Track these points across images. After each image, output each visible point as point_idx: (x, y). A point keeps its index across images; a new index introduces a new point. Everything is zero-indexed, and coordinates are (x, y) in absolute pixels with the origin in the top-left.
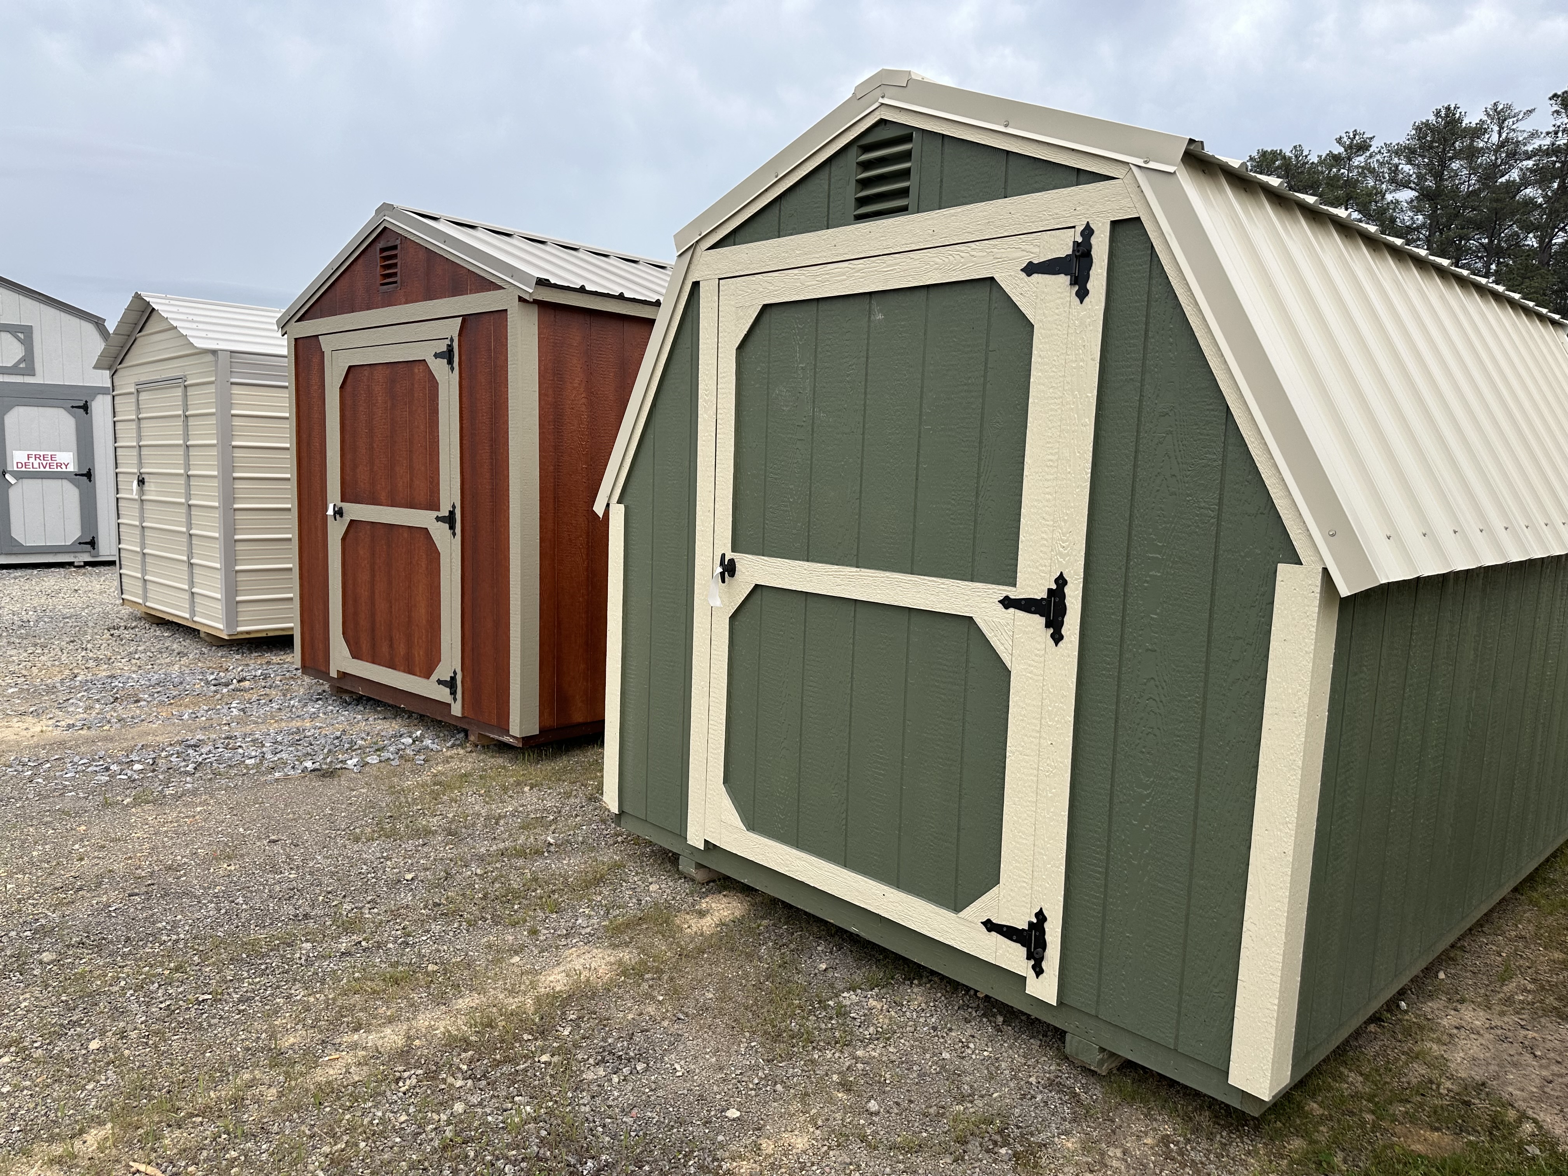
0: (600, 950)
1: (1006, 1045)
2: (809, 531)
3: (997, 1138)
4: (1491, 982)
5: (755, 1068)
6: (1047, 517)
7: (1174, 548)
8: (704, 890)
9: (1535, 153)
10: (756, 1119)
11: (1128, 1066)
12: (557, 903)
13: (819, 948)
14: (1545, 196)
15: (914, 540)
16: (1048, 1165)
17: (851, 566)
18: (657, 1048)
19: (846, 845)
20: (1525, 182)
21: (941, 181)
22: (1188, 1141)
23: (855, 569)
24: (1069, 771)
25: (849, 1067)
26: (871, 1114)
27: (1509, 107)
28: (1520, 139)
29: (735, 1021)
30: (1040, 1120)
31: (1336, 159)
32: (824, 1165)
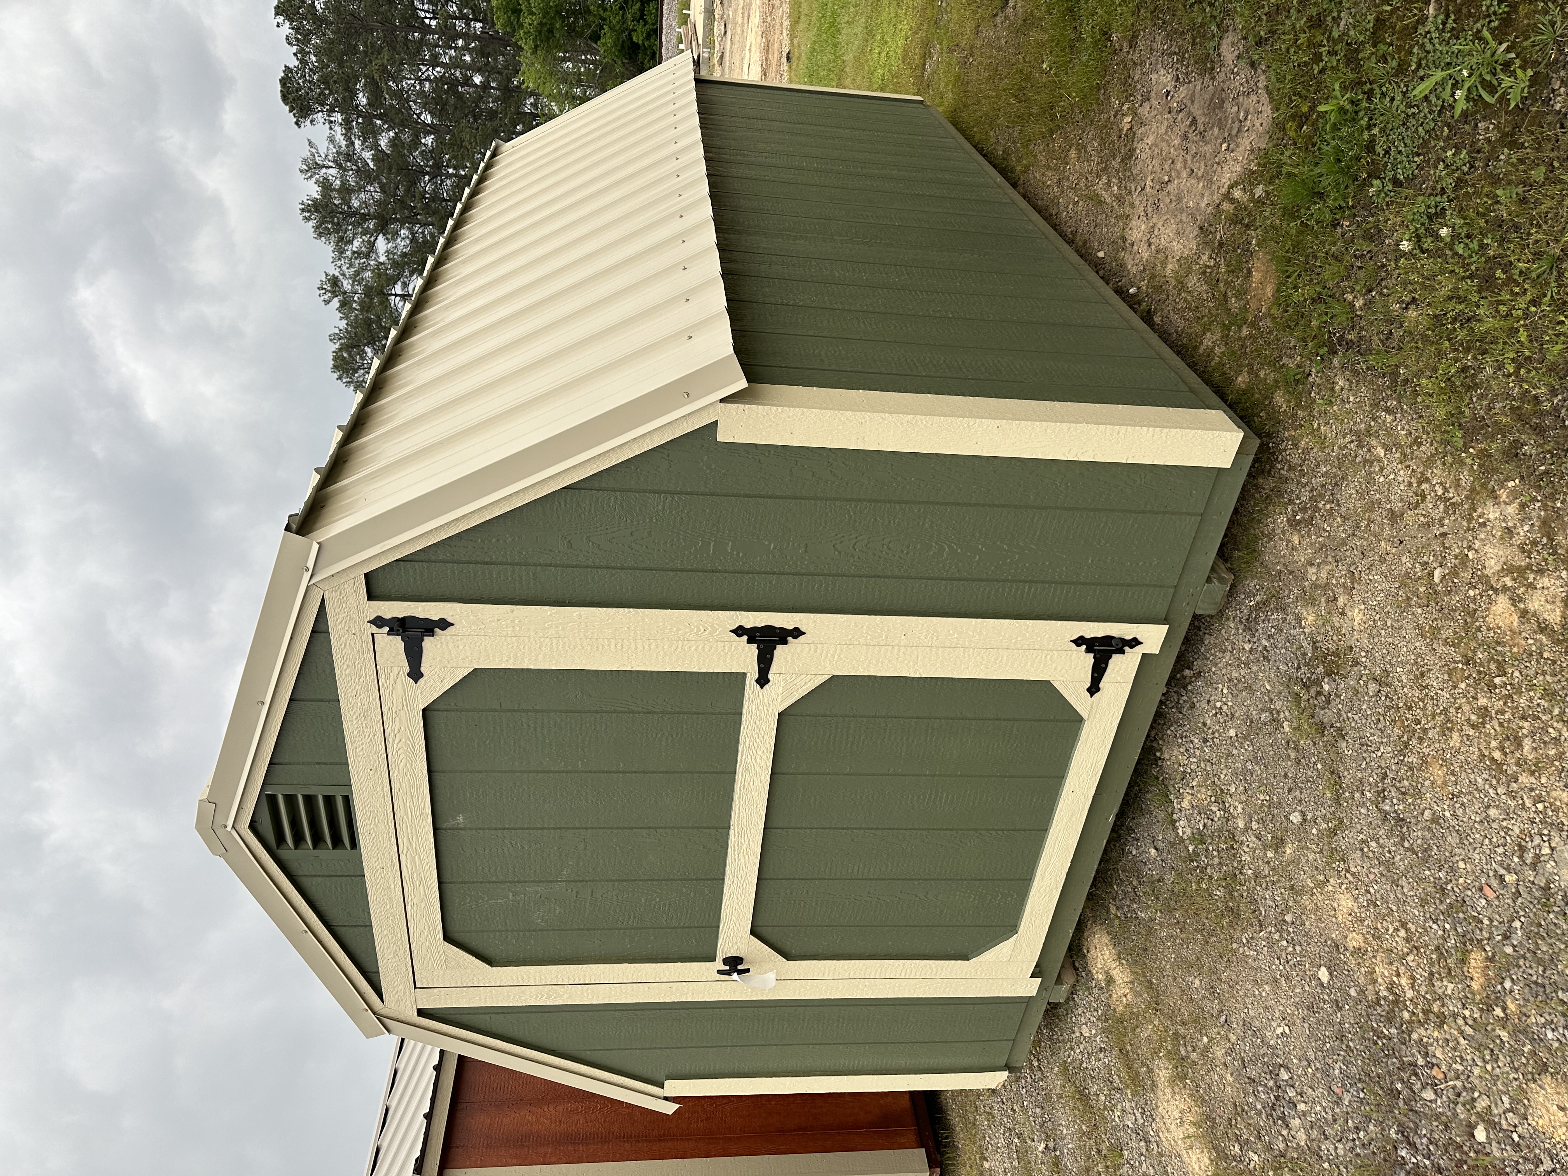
0: (1159, 1104)
1: (1213, 669)
2: (692, 880)
3: (1313, 692)
4: (1104, 212)
5: (1271, 944)
6: (674, 647)
7: (704, 531)
8: (1084, 974)
9: (347, 136)
10: (1326, 949)
11: (1223, 554)
12: (1112, 1148)
13: (1134, 853)
14: (388, 130)
15: (699, 772)
16: (1334, 642)
17: (728, 835)
18: (1262, 1052)
19: (1025, 830)
20: (375, 146)
21: (319, 763)
22: (1291, 502)
23: (732, 832)
24: (930, 618)
25: (1257, 838)
26: (1305, 820)
27: (305, 161)
28: (335, 151)
29: (1221, 957)
30: (1288, 644)
31: (344, 304)
32: (1367, 879)
